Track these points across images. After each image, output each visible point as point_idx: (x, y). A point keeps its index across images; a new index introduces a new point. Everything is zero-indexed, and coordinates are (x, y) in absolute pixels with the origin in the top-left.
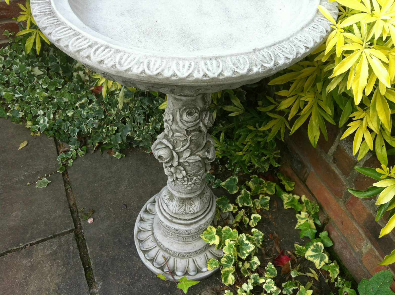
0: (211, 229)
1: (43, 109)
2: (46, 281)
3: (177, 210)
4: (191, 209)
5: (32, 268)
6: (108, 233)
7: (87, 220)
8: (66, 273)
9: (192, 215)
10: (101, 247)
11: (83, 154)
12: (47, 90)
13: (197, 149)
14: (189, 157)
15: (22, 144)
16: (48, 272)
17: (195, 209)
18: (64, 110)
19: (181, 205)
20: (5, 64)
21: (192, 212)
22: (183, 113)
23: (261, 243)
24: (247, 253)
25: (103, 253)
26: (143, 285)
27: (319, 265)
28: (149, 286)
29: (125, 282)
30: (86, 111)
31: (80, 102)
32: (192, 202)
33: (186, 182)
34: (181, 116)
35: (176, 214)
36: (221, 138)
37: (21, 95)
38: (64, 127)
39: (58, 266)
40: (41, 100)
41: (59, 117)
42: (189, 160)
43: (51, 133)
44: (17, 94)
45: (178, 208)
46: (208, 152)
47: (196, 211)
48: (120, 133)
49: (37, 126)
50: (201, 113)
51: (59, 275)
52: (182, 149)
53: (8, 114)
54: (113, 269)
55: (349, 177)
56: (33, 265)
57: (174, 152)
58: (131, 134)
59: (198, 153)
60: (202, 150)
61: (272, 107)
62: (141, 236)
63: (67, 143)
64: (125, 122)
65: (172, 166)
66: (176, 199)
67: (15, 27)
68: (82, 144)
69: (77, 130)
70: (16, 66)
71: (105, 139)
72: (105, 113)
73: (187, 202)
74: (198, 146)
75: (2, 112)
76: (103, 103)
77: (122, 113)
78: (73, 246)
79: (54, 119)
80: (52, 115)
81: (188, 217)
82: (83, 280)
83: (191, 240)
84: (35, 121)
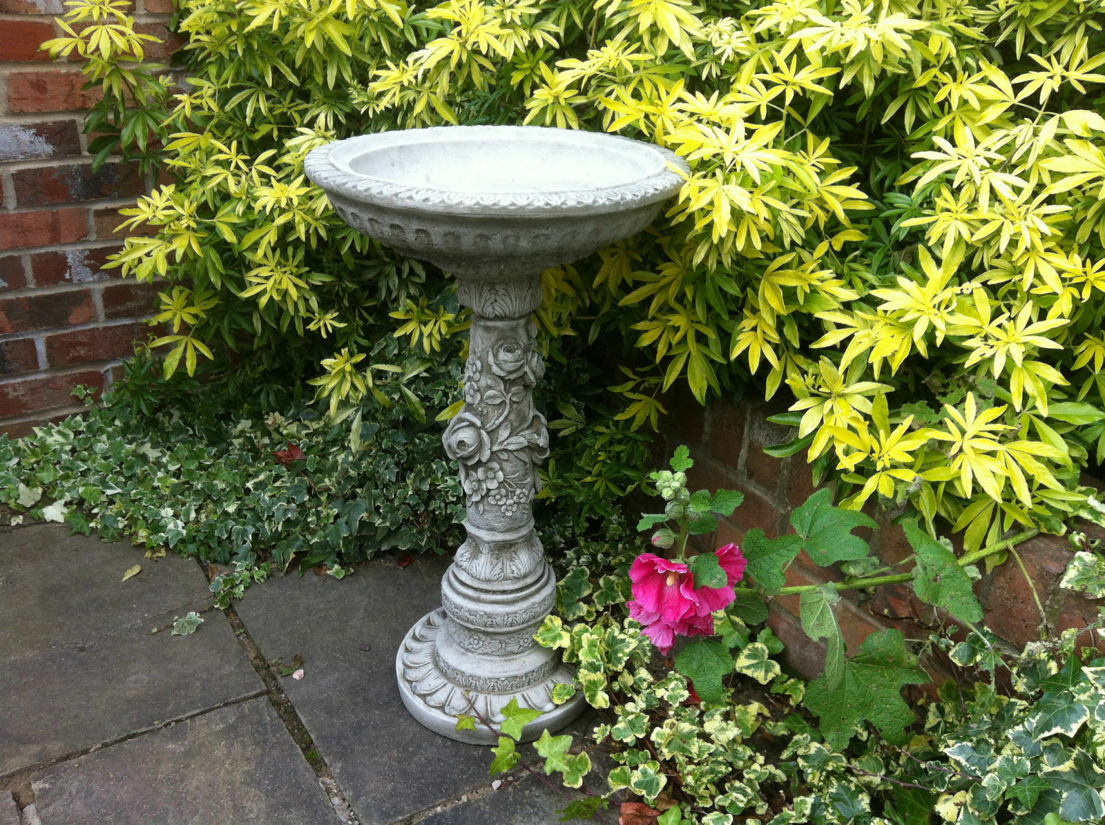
0: (551, 621)
1: (171, 506)
2: (223, 770)
3: (488, 572)
4: (514, 568)
5: (188, 754)
6: (340, 691)
7: (291, 674)
8: (262, 755)
9: (516, 583)
10: (327, 713)
11: (262, 577)
12: (177, 474)
13: (520, 425)
14: (508, 438)
15: (129, 571)
16: (223, 758)
17: (520, 566)
18: (218, 502)
19: (495, 561)
20: (76, 443)
21: (515, 575)
22: (498, 351)
23: (649, 654)
24: (625, 654)
25: (335, 721)
26: (426, 758)
27: (765, 679)
28: (439, 759)
29: (390, 758)
30: (269, 494)
31: (256, 480)
32: (514, 555)
33: (504, 500)
34: (495, 356)
35: (488, 581)
36: (550, 468)
37: (119, 490)
38: (221, 532)
39: (244, 747)
40: (166, 492)
41: (207, 517)
42: (508, 444)
43: (192, 548)
44: (111, 488)
45: (489, 567)
46: (539, 435)
47: (523, 572)
48: (346, 518)
49: (162, 534)
50: (526, 351)
51: (248, 759)
52: (498, 422)
53: (92, 525)
54: (360, 742)
55: (778, 490)
56: (190, 749)
57: (483, 431)
58: (368, 517)
59: (523, 433)
60: (527, 428)
61: (630, 385)
62: (412, 675)
63: (227, 563)
64: (354, 496)
65: (479, 463)
66: (485, 549)
67: (96, 381)
68: (259, 560)
69: (251, 529)
70: (102, 445)
71: (313, 533)
72: (309, 490)
73: (505, 556)
74: (522, 419)
75: (79, 521)
76: (305, 472)
77: (352, 473)
78: (270, 715)
79: (197, 521)
80: (193, 515)
81: (509, 586)
82: (302, 762)
83: (515, 648)
84: (156, 527)
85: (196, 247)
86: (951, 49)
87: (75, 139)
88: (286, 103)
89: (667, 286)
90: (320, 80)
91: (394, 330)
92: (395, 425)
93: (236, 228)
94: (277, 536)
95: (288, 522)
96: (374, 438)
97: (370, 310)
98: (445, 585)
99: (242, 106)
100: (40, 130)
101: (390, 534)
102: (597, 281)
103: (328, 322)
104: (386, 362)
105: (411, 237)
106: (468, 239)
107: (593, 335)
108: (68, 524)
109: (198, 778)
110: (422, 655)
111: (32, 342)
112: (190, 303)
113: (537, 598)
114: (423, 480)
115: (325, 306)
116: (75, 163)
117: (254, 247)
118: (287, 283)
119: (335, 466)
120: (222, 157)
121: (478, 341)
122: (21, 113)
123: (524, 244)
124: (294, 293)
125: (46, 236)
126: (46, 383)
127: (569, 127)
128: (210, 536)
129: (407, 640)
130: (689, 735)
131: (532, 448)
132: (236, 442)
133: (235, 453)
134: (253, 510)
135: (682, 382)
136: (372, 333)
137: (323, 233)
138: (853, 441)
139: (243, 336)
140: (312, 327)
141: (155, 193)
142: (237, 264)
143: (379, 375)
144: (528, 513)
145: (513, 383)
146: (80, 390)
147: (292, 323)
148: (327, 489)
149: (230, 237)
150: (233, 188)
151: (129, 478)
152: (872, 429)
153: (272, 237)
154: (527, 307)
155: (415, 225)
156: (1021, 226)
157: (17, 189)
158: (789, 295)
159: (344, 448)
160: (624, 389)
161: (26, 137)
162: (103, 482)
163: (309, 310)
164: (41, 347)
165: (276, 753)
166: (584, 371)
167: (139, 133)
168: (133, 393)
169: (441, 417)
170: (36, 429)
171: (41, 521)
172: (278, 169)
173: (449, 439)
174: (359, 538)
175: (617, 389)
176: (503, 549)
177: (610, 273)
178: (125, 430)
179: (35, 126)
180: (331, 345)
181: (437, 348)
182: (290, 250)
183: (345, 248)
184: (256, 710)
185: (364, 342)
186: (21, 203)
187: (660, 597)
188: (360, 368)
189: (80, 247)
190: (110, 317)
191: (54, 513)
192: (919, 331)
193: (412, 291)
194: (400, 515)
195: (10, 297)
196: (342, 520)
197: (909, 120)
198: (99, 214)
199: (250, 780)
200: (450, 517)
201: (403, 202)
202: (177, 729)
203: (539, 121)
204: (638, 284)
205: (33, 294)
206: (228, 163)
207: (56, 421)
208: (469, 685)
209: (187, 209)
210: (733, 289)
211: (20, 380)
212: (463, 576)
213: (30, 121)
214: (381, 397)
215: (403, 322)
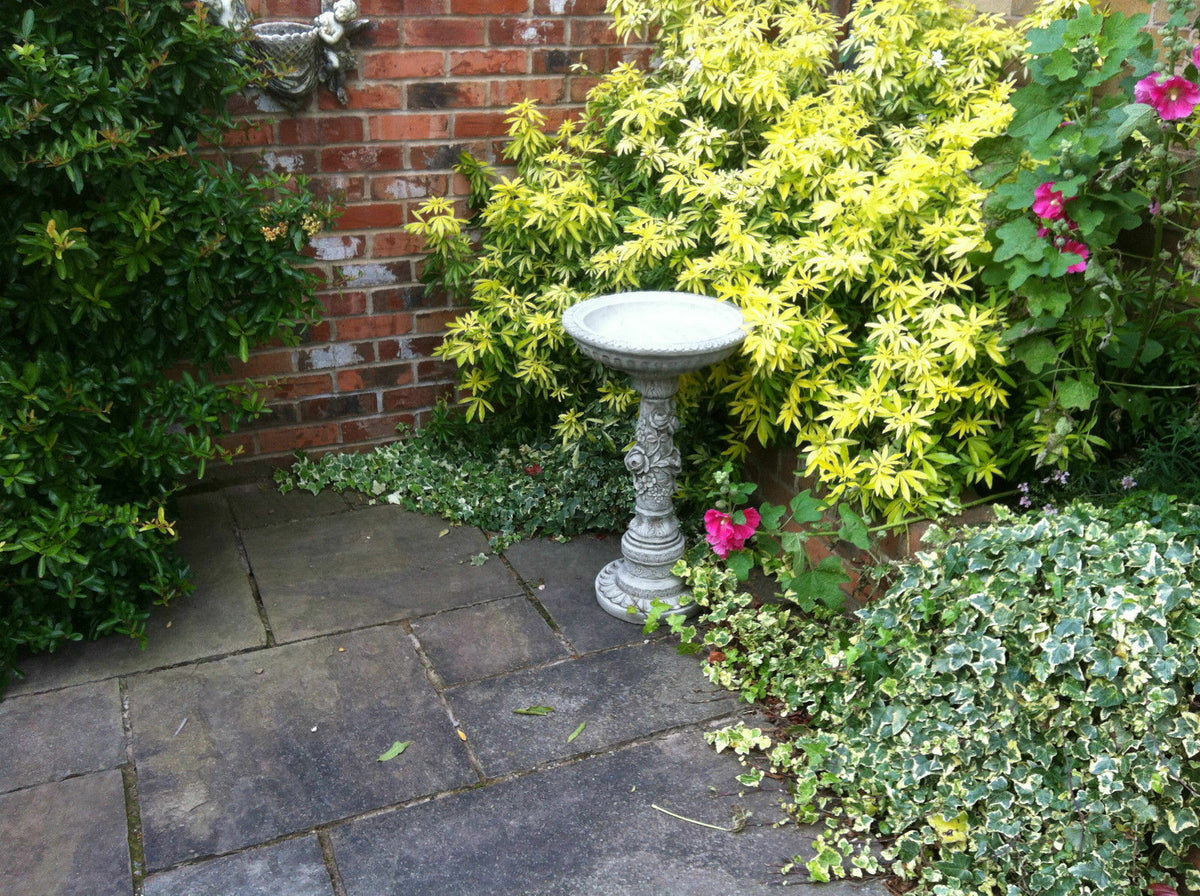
0: (681, 562)
1: (464, 497)
2: (505, 626)
3: (646, 533)
4: (661, 532)
5: (487, 618)
6: (564, 597)
7: (537, 588)
8: (525, 621)
9: (663, 540)
10: (558, 606)
11: (519, 539)
12: (466, 479)
13: (666, 454)
14: (659, 461)
15: (442, 532)
16: (505, 621)
17: (665, 531)
18: (491, 496)
19: (651, 527)
20: (401, 459)
21: (662, 536)
22: (654, 415)
24: (720, 582)
25: (562, 609)
26: (610, 630)
29: (591, 627)
30: (522, 493)
31: (514, 484)
32: (661, 525)
33: (656, 494)
34: (653, 418)
35: (646, 538)
36: (682, 478)
37: (432, 487)
38: (494, 513)
39: (515, 617)
40: (461, 489)
41: (485, 504)
42: (659, 464)
43: (477, 522)
44: (427, 486)
45: (648, 530)
46: (676, 460)
47: (666, 534)
48: (567, 508)
49: (460, 513)
50: (669, 415)
51: (518, 622)
52: (653, 452)
53: (418, 506)
54: (576, 619)
56: (487, 616)
57: (645, 457)
58: (581, 508)
59: (667, 459)
60: (669, 456)
61: (732, 435)
62: (603, 589)
63: (497, 531)
64: (572, 495)
65: (643, 473)
66: (645, 520)
67: (410, 420)
68: (516, 530)
69: (512, 512)
70: (417, 460)
71: (549, 515)
72: (546, 491)
73: (656, 525)
74: (667, 451)
75: (409, 503)
76: (544, 480)
77: (572, 481)
78: (528, 604)
79: (479, 506)
80: (477, 503)
81: (657, 541)
82: (546, 625)
83: (660, 576)
84: (456, 508)
85: (490, 349)
86: (894, 266)
87: (408, 272)
88: (541, 262)
89: (744, 384)
90: (562, 252)
91: (600, 398)
92: (598, 454)
93: (513, 338)
94: (527, 517)
95: (533, 509)
96: (586, 460)
97: (585, 385)
98: (623, 540)
99: (516, 265)
100: (390, 267)
101: (593, 518)
102: (710, 379)
103: (562, 393)
104: (594, 417)
105: (612, 361)
106: (638, 364)
107: (710, 407)
108: (403, 505)
109: (492, 628)
110: (610, 580)
111: (374, 395)
112: (482, 378)
113: (673, 549)
114: (613, 487)
115: (561, 382)
116: (407, 286)
117: (524, 349)
118: (541, 371)
119: (562, 477)
120: (506, 297)
121: (644, 409)
122: (380, 257)
123: (665, 366)
124: (544, 376)
125: (388, 330)
126: (381, 420)
127: (700, 293)
128: (487, 515)
129: (602, 573)
130: (748, 620)
131: (671, 467)
132: (501, 462)
133: (500, 469)
134: (513, 501)
135: (754, 436)
136: (586, 399)
137: (562, 343)
138: (830, 468)
139: (511, 398)
140: (553, 395)
141: (467, 315)
142: (512, 358)
143: (590, 424)
144: (668, 503)
145: (662, 432)
146: (401, 426)
147: (541, 393)
148: (557, 491)
149: (510, 343)
150: (512, 314)
151: (437, 481)
152: (841, 462)
153: (534, 344)
154: (670, 393)
155: (615, 356)
156: (918, 363)
157: (374, 302)
158: (804, 392)
159: (567, 467)
160: (727, 438)
161: (381, 271)
162: (422, 482)
163: (552, 385)
164: (380, 398)
165: (532, 620)
166: (711, 426)
167: (455, 277)
168: (440, 429)
169: (624, 450)
170: (377, 449)
171: (386, 503)
172: (537, 304)
173: (628, 460)
174: (575, 520)
175: (724, 438)
176: (655, 520)
177: (717, 375)
178: (430, 452)
179: (387, 264)
180: (564, 407)
181: (624, 410)
182: (543, 351)
183: (574, 352)
184: (520, 601)
185: (582, 404)
186: (375, 310)
187: (718, 530)
188: (580, 420)
189: (407, 337)
190: (421, 380)
191: (394, 498)
192: (861, 414)
193: (611, 375)
194: (599, 508)
195: (365, 367)
196: (565, 509)
197: (875, 301)
198: (419, 317)
199: (519, 630)
200: (629, 509)
201: (609, 346)
202: (479, 607)
203: (684, 290)
204: (731, 382)
205: (378, 366)
206: (509, 300)
207: (389, 444)
208: (634, 593)
209: (486, 326)
210: (778, 387)
211: (365, 418)
212: (634, 535)
213: (384, 261)
214: (590, 436)
215: (605, 394)
